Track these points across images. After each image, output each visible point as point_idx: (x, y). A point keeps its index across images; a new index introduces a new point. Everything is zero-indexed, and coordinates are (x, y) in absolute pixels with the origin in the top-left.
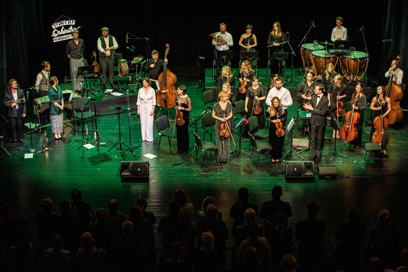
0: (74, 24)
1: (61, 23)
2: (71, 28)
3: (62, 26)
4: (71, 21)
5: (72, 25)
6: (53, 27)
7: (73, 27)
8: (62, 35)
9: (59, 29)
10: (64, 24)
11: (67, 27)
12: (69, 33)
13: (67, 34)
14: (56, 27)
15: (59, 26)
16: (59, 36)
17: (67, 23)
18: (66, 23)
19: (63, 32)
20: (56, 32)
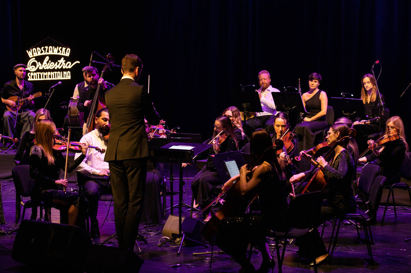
0: (68, 54)
1: (45, 49)
2: (62, 61)
3: (46, 56)
4: (64, 49)
5: (64, 57)
6: (30, 54)
7: (67, 59)
8: (44, 70)
9: (40, 59)
10: (51, 53)
11: (54, 58)
12: (58, 70)
13: (54, 70)
14: (36, 55)
15: (39, 54)
16: (38, 70)
17: (56, 50)
18: (54, 51)
19: (46, 65)
20: (34, 64)
